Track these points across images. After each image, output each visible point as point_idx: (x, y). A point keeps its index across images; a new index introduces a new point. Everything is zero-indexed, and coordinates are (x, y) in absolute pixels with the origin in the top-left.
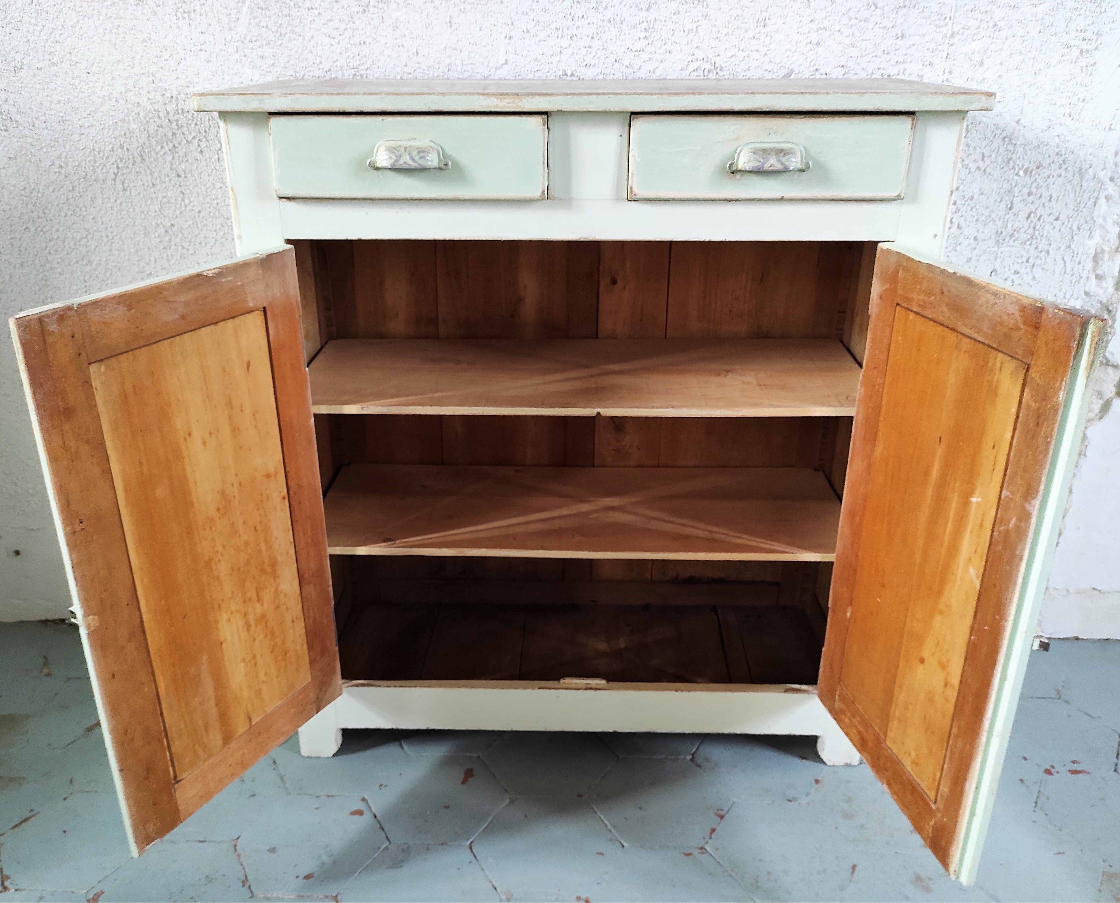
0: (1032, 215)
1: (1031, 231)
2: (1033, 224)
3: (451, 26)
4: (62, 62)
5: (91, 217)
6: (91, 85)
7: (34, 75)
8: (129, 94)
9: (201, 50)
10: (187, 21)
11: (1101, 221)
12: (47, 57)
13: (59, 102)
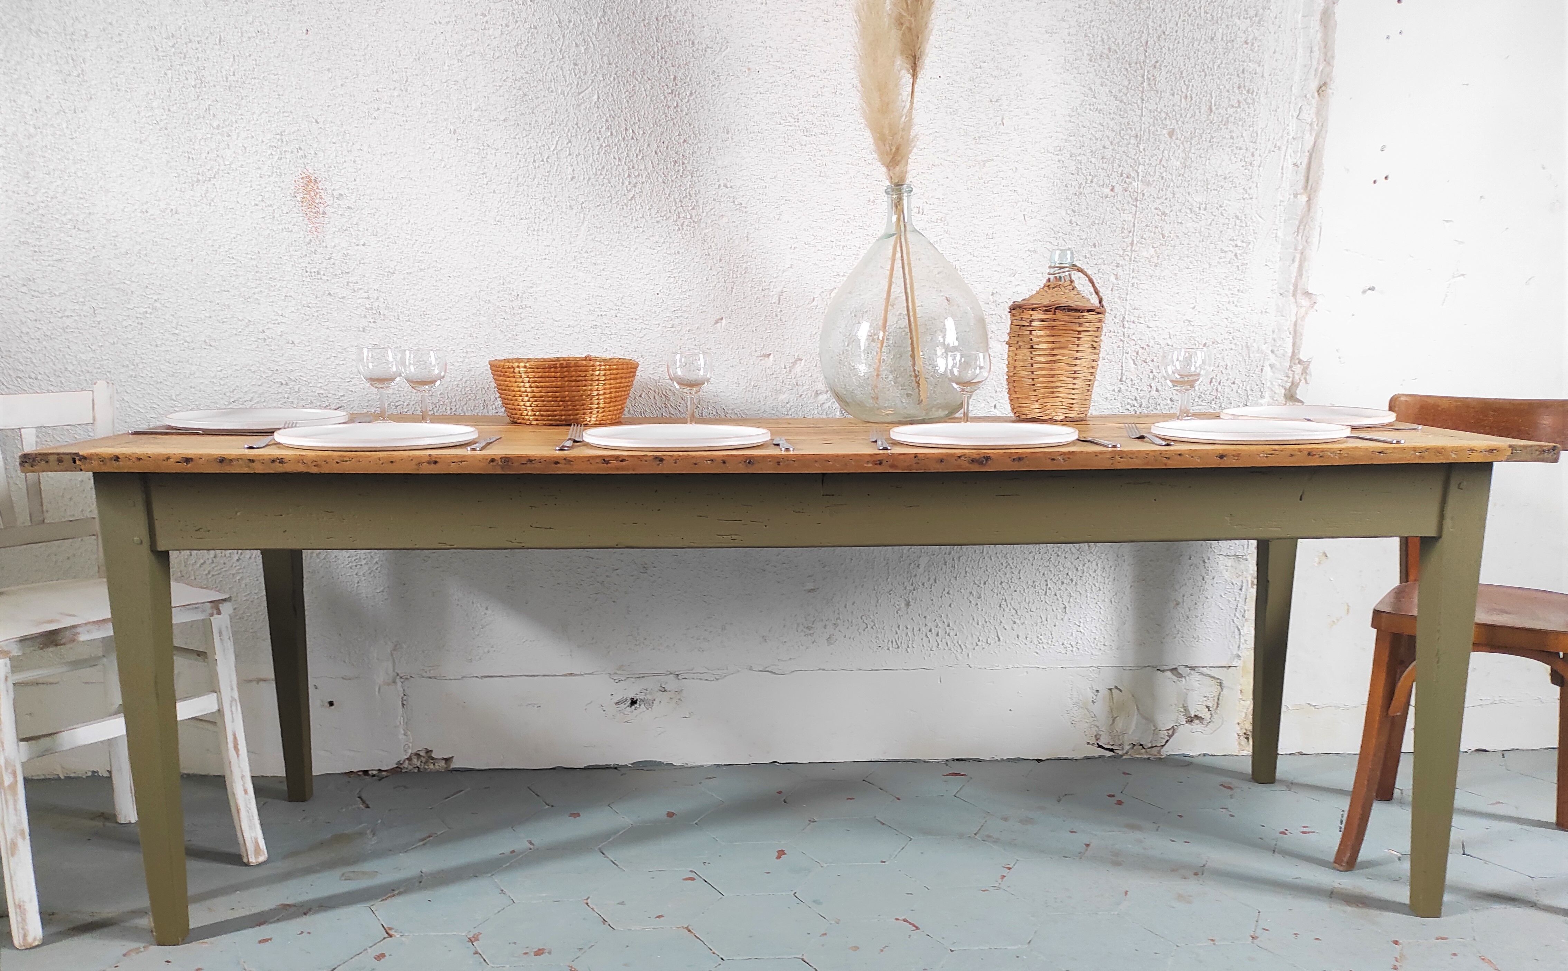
0: (1214, 380)
1: (1214, 393)
2: (1215, 388)
3: (748, 240)
4: (428, 268)
5: (439, 393)
6: (451, 286)
7: (404, 279)
8: (482, 293)
9: (545, 259)
10: (536, 238)
11: (1269, 384)
12: (417, 264)
13: (423, 300)
